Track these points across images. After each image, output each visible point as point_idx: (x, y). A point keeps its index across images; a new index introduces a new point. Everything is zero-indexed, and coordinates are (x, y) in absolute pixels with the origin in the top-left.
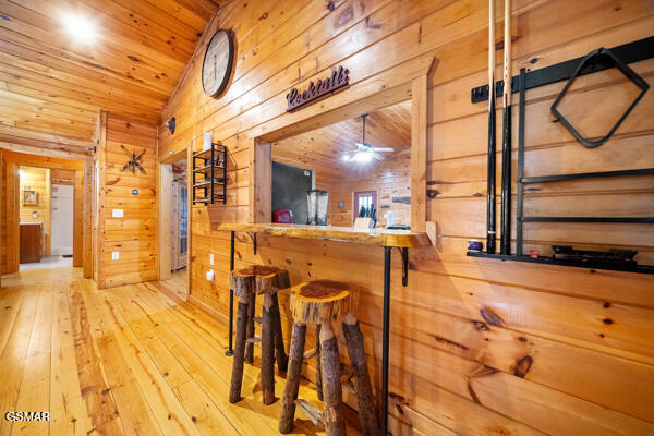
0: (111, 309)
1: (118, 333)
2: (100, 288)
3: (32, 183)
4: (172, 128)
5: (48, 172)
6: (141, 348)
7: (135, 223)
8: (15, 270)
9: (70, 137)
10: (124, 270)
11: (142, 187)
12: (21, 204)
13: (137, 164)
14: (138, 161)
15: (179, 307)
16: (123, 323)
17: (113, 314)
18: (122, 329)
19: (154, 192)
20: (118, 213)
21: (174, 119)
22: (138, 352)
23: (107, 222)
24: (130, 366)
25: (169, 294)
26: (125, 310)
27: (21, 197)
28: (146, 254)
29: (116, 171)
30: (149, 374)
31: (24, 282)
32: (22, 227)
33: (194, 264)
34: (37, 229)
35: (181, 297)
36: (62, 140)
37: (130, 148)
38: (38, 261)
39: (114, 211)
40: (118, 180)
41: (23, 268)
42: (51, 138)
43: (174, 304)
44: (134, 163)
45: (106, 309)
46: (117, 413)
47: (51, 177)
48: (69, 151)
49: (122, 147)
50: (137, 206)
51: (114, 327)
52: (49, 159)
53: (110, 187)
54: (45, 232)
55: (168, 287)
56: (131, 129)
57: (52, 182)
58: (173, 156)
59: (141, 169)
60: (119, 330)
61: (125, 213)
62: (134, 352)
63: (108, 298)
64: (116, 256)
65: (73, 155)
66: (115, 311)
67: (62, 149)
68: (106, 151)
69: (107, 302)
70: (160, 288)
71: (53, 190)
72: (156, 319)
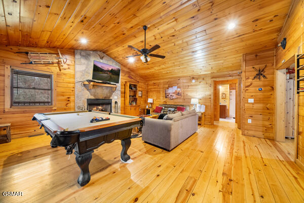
0: (245, 145)
1: (243, 158)
2: (242, 134)
3: (224, 90)
4: (284, 46)
5: (228, 85)
6: (252, 173)
7: (260, 106)
8: (219, 120)
9: (233, 71)
10: (254, 129)
11: (265, 86)
12: (220, 98)
13: (262, 74)
14: (262, 73)
15: (285, 163)
16: (248, 155)
17: (244, 148)
18: (246, 157)
19: (273, 88)
20: (251, 101)
21: (285, 39)
22: (250, 173)
23: (246, 105)
24: (244, 177)
25: (281, 151)
26: (250, 149)
27: (221, 96)
28: (267, 123)
29: (250, 80)
30: (252, 188)
31: (220, 125)
32: (220, 106)
33: (300, 137)
34: (225, 106)
35: (290, 157)
36: (230, 72)
37: (257, 67)
38: (225, 118)
39: (249, 100)
40: (251, 84)
41: (221, 120)
42: (226, 73)
43: (282, 159)
44: (260, 74)
45: (242, 144)
46: (231, 193)
47: (230, 87)
48: (232, 76)
49: (253, 67)
50: (262, 97)
51: (243, 154)
52: (227, 81)
53: (247, 88)
54: (227, 108)
55: (281, 147)
56: (258, 57)
57: (230, 89)
58: (284, 63)
59: (264, 76)
60: (245, 157)
61: (254, 100)
62: (248, 172)
63: (244, 140)
64: (250, 121)
65: (234, 77)
66: (246, 147)
67: (230, 76)
68: (245, 72)
69: (244, 142)
70: (275, 145)
71: (230, 92)
72: (266, 162)
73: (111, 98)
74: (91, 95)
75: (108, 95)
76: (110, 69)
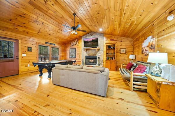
73: (97, 55)
74: (87, 54)
75: (95, 53)
76: (92, 40)
